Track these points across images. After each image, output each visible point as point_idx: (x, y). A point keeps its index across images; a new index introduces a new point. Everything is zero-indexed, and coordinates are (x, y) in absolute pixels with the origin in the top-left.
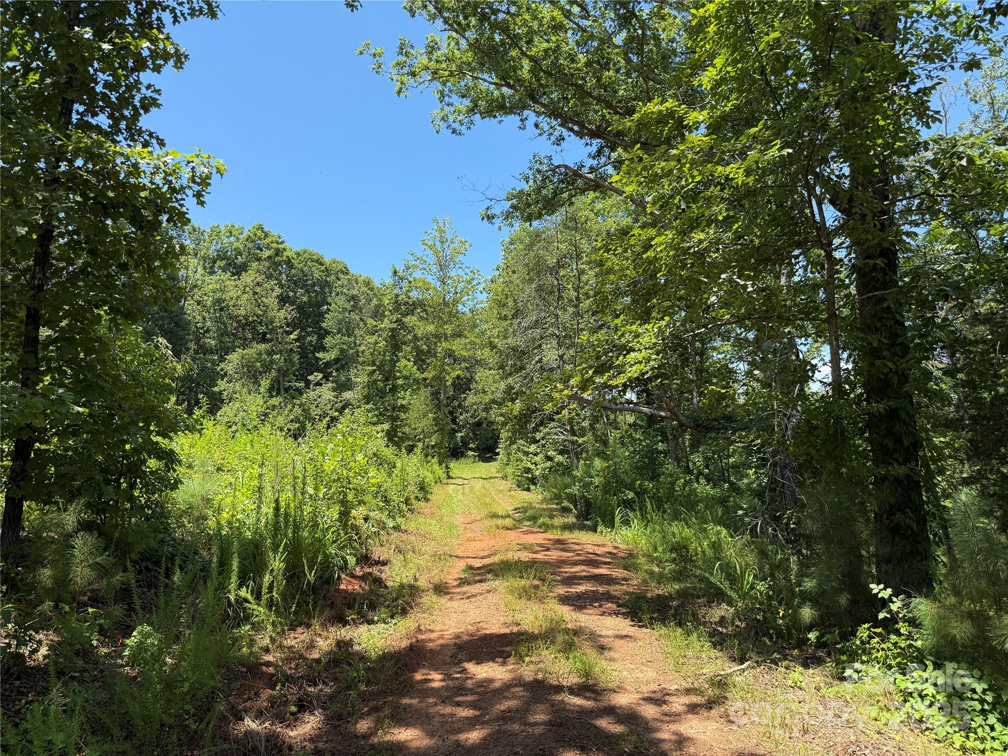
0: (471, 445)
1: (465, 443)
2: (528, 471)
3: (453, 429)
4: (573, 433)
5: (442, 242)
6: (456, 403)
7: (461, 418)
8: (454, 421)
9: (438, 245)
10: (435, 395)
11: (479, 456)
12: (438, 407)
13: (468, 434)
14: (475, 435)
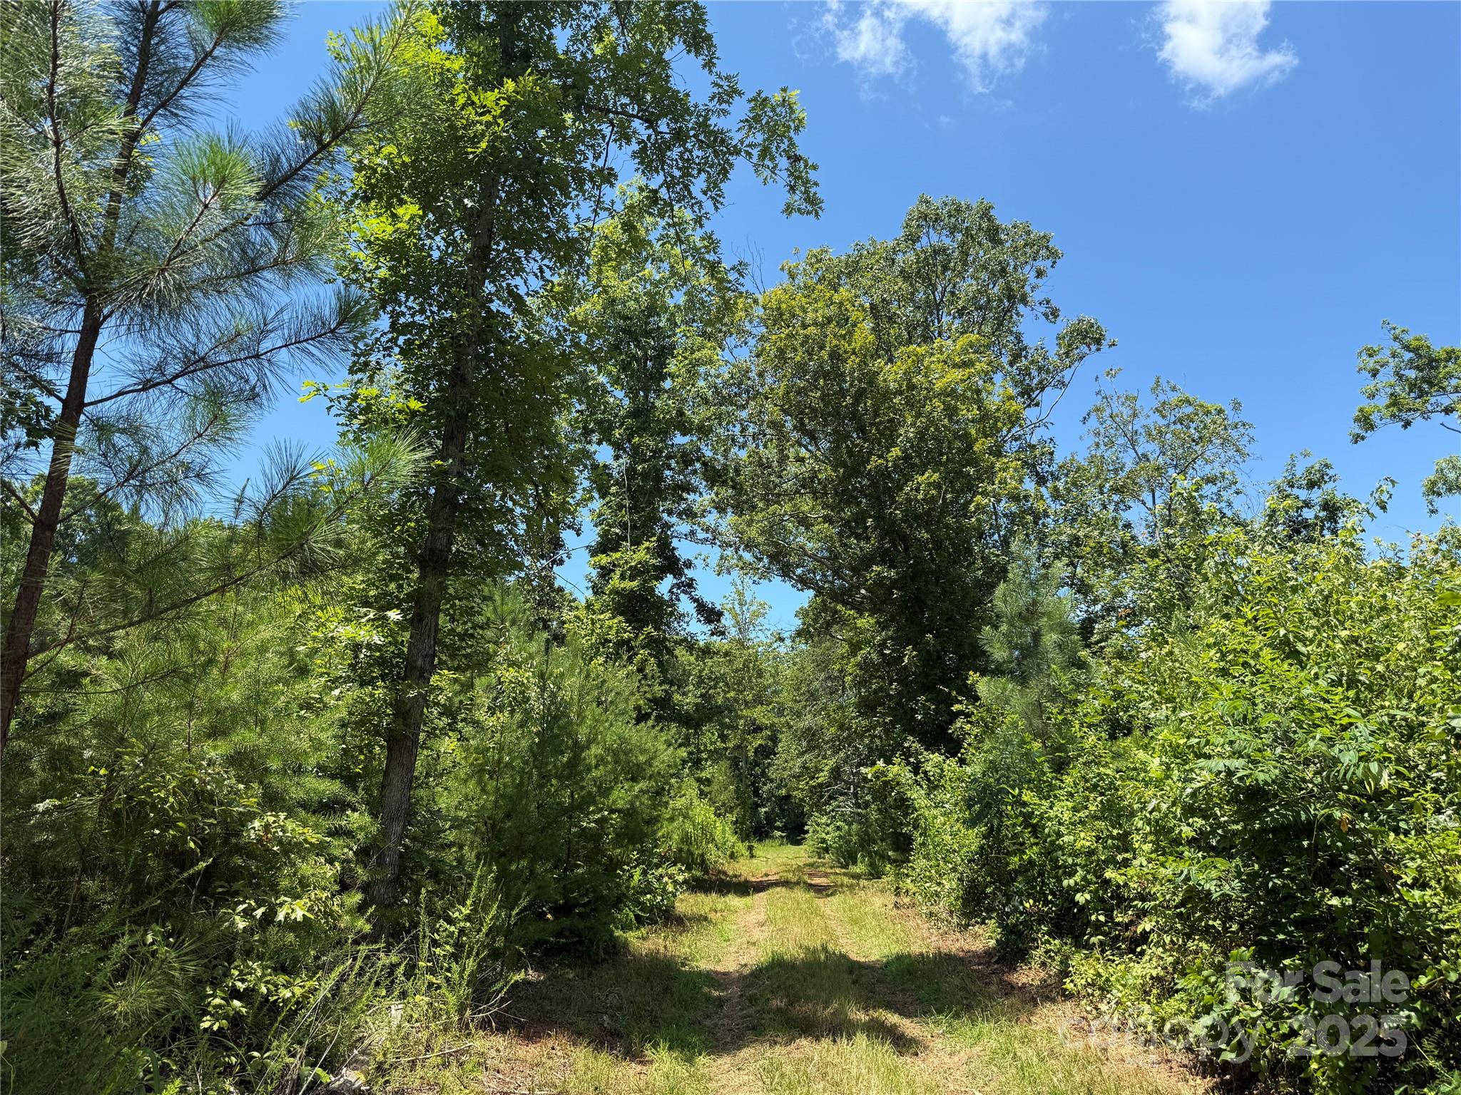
0: (778, 824)
1: (770, 819)
2: (824, 841)
3: (755, 803)
4: (858, 806)
5: (741, 604)
6: (758, 770)
7: (765, 788)
8: (756, 793)
9: (737, 607)
10: (735, 763)
11: (787, 837)
12: (740, 778)
13: (773, 809)
14: (782, 810)
